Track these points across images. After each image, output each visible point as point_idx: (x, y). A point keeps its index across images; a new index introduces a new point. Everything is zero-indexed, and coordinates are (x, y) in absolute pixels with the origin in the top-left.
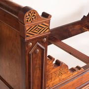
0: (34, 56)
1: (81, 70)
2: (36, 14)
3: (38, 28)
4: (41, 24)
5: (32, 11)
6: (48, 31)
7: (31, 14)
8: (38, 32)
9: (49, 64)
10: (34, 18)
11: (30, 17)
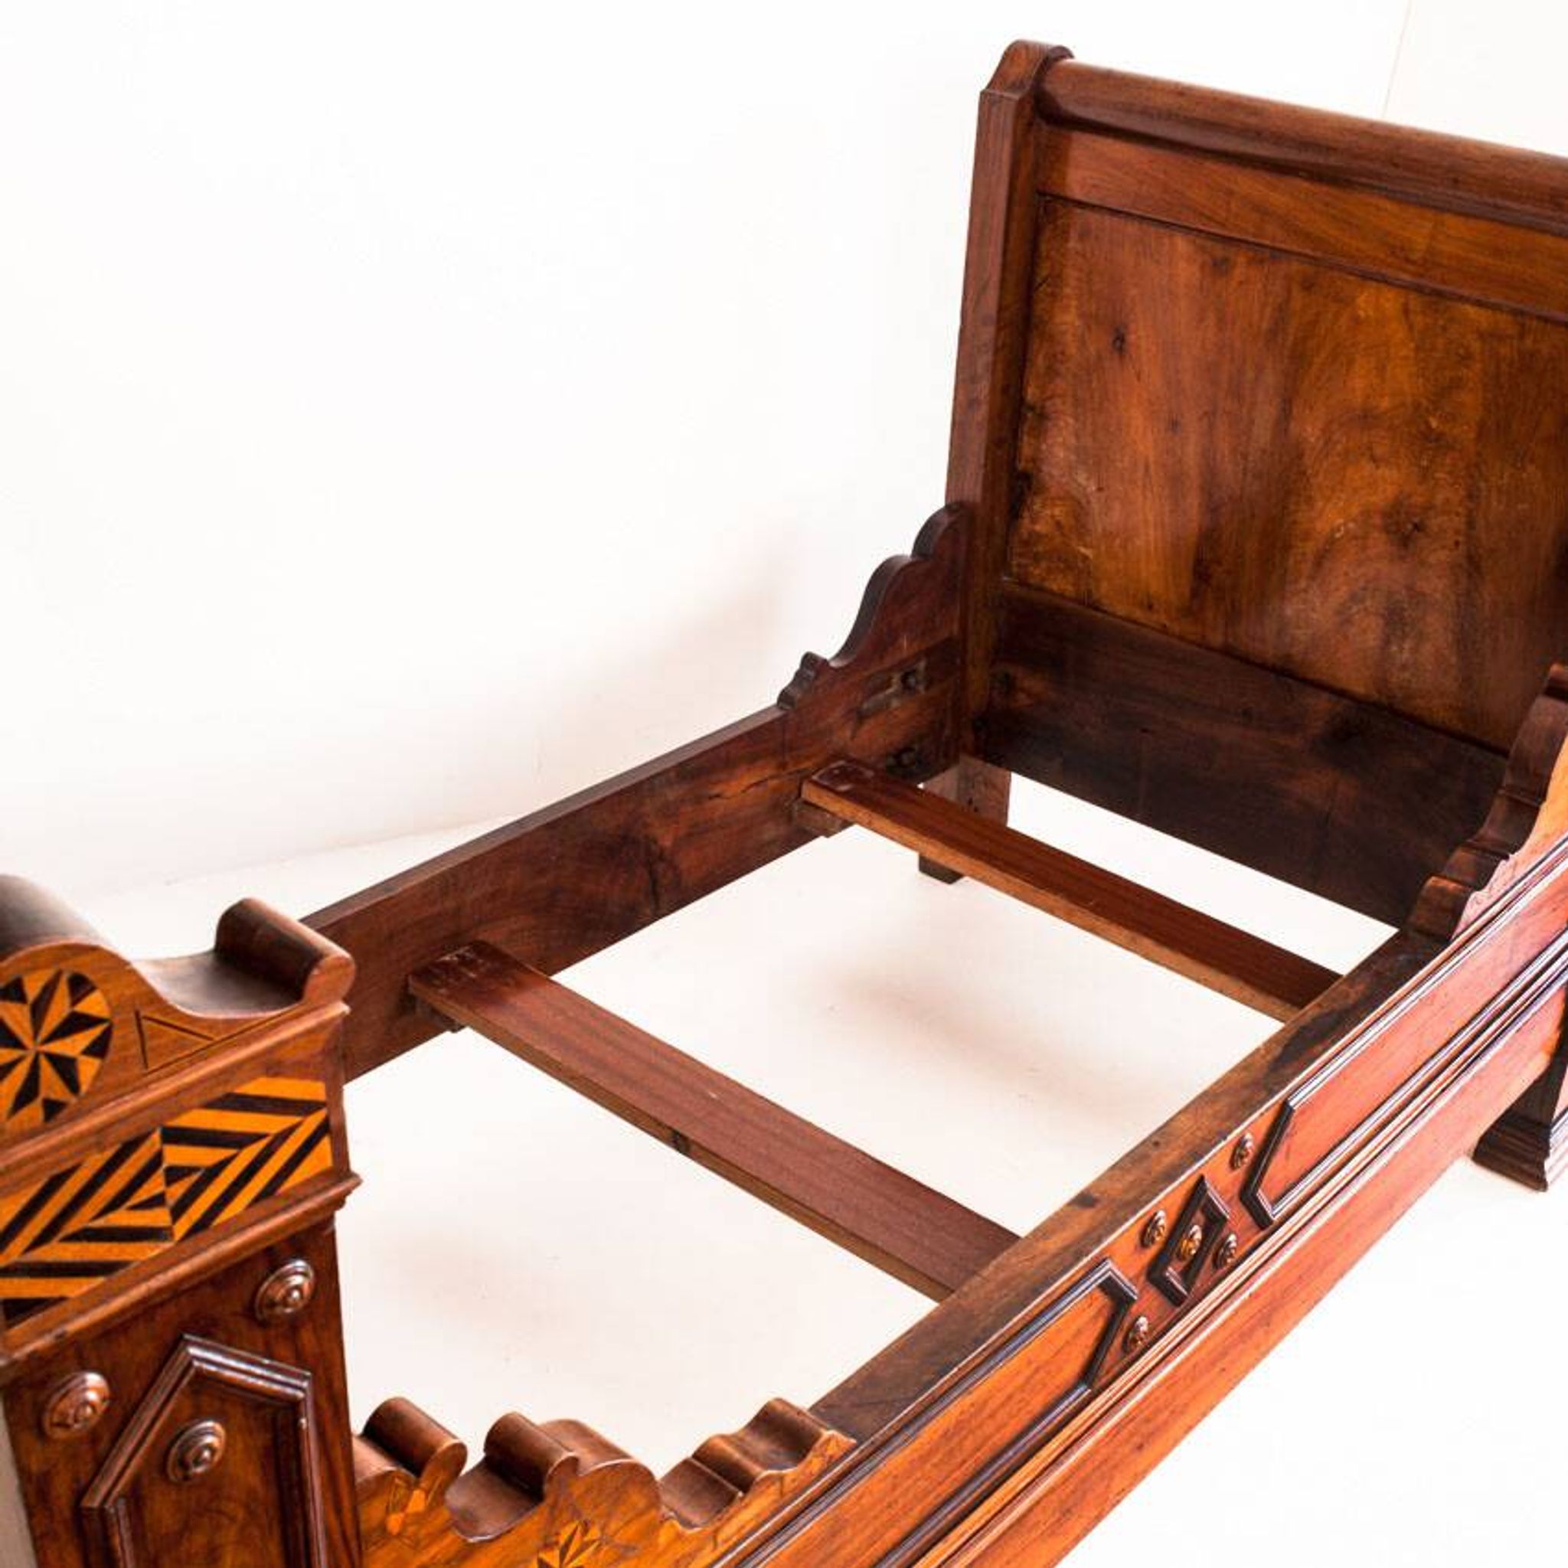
0: (163, 1510)
1: (814, 1462)
2: (112, 995)
3: (161, 1172)
4: (209, 1105)
5: (35, 968)
6: (329, 1162)
7: (19, 1005)
8: (177, 1212)
9: (399, 1535)
10: (83, 1059)
11: (15, 1054)
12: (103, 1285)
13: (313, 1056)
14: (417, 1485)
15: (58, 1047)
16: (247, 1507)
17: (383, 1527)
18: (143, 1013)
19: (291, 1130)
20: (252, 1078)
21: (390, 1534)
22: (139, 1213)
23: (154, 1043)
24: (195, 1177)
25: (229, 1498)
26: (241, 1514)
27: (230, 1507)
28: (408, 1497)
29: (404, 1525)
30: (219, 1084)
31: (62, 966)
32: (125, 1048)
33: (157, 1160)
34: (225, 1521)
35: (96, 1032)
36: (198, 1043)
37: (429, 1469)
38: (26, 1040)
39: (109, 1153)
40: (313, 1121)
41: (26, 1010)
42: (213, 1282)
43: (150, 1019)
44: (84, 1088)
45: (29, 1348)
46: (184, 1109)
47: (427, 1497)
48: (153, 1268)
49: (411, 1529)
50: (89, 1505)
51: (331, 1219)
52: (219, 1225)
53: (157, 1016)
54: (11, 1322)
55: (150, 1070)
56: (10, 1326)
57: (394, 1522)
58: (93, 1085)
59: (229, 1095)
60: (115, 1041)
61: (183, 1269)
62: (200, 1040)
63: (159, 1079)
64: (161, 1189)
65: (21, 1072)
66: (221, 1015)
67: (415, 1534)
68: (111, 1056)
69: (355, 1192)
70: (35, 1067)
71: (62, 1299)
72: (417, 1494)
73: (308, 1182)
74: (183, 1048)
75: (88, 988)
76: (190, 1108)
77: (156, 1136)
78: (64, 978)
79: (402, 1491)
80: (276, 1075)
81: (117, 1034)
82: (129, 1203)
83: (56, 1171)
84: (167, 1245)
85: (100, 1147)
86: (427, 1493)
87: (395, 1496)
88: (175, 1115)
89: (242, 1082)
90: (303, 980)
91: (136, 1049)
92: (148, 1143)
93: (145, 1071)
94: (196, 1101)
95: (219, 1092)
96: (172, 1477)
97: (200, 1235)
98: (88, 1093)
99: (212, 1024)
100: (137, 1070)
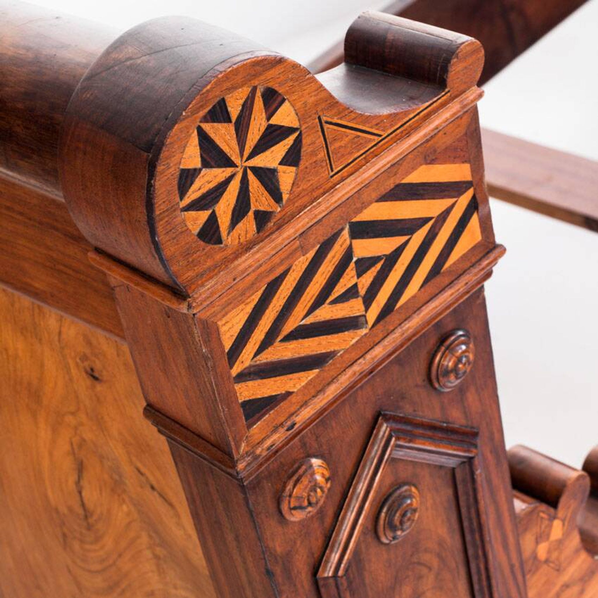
0: (378, 569)
2: (299, 105)
3: (352, 265)
4: (384, 198)
5: (234, 88)
6: (479, 237)
7: (226, 125)
8: (368, 301)
9: (547, 561)
10: (281, 168)
11: (229, 171)
12: (318, 376)
13: (459, 140)
14: (555, 518)
15: (260, 161)
16: (439, 556)
17: (535, 557)
18: (324, 119)
19: (447, 212)
20: (414, 169)
21: (540, 561)
22: (340, 306)
23: (337, 145)
24: (379, 266)
25: (426, 551)
26: (435, 563)
27: (426, 557)
28: (550, 526)
29: (549, 552)
30: (389, 177)
31: (256, 82)
32: (313, 153)
33: (349, 254)
34: (425, 571)
35: (290, 141)
36: (370, 140)
37: (563, 501)
38: (235, 158)
39: (311, 254)
40: (464, 200)
41: (231, 128)
42: (398, 361)
43: (331, 123)
44: (285, 197)
45: (268, 443)
46: (365, 206)
47: (564, 525)
48: (354, 355)
49: (555, 555)
50: (326, 575)
51: (482, 289)
52: (400, 307)
53: (335, 120)
54: (251, 420)
55: (335, 171)
56: (249, 426)
57: (542, 550)
58: (291, 192)
59: (398, 186)
60: (305, 150)
61: (379, 352)
62: (372, 137)
63: (343, 180)
64: (354, 281)
65: (234, 187)
66: (386, 111)
67: (558, 559)
68: (303, 164)
69: (501, 261)
70: (245, 181)
71: (289, 394)
72: (557, 524)
73: (464, 257)
74: (360, 146)
75: (279, 99)
76: (370, 203)
77: (346, 233)
78: (259, 94)
79: (546, 522)
80: (432, 162)
81: (306, 141)
82: (331, 298)
83: (272, 277)
84: (364, 331)
85: (304, 250)
86: (563, 521)
87: (541, 527)
88: (360, 210)
89: (408, 173)
90: (445, 70)
91: (322, 154)
92: (340, 241)
93: (332, 174)
94: (374, 196)
95: (390, 184)
96: (385, 540)
97: (388, 319)
98: (289, 200)
99: (378, 121)
100: (325, 173)
